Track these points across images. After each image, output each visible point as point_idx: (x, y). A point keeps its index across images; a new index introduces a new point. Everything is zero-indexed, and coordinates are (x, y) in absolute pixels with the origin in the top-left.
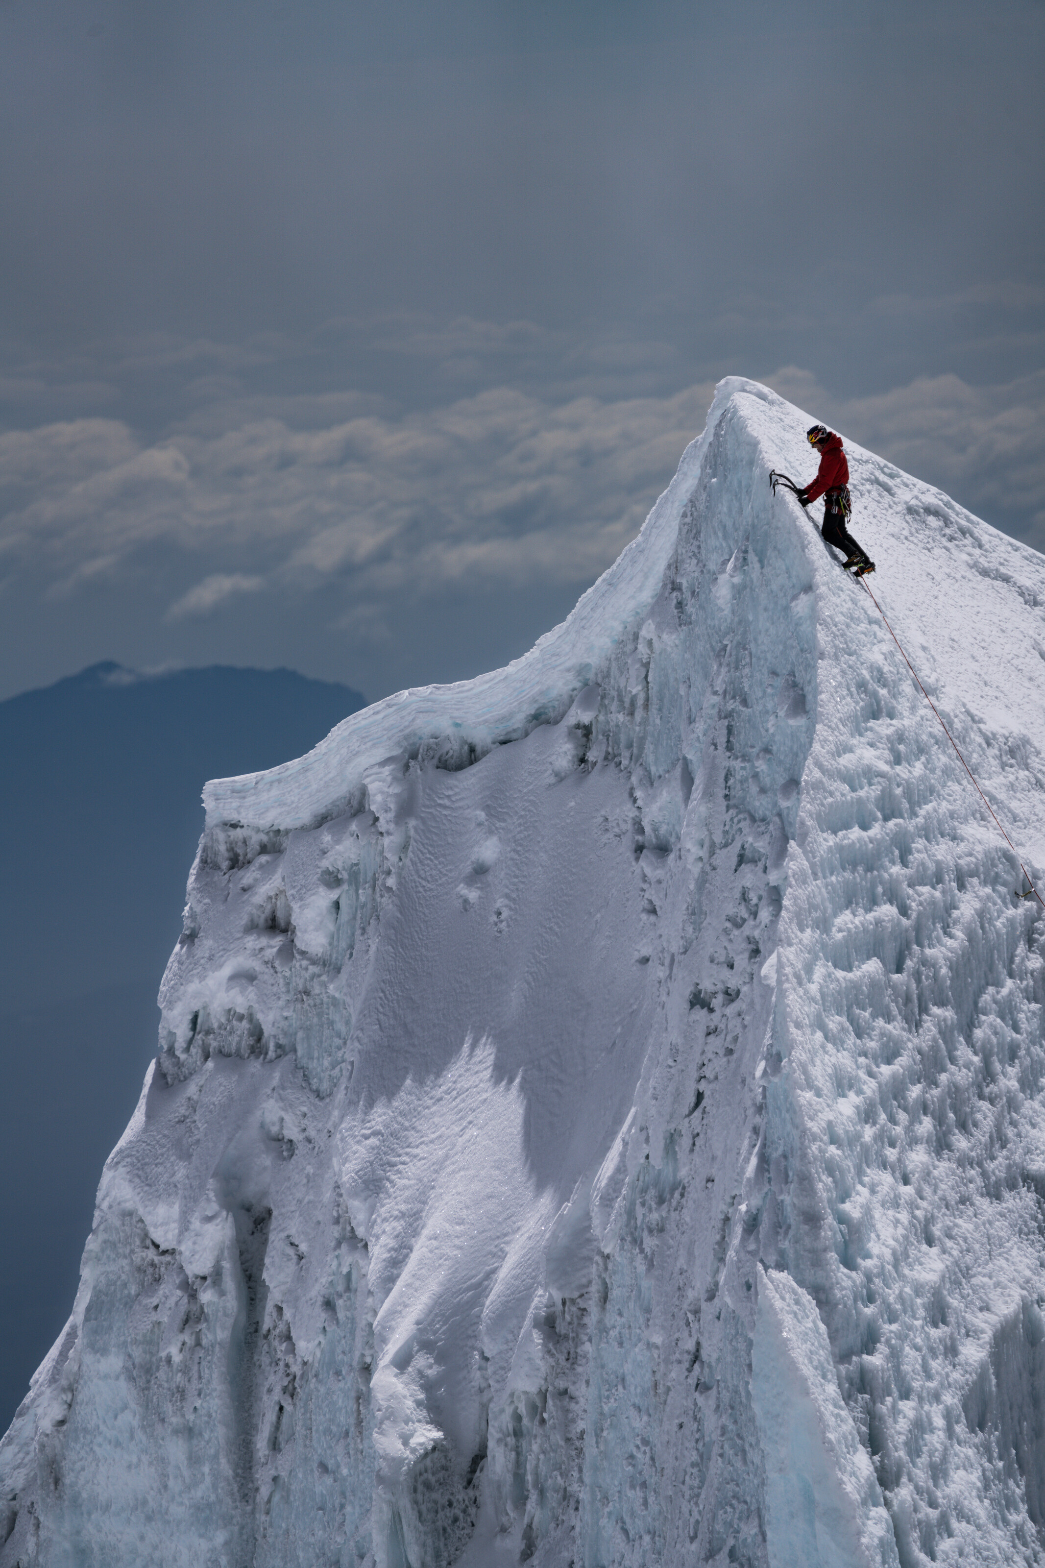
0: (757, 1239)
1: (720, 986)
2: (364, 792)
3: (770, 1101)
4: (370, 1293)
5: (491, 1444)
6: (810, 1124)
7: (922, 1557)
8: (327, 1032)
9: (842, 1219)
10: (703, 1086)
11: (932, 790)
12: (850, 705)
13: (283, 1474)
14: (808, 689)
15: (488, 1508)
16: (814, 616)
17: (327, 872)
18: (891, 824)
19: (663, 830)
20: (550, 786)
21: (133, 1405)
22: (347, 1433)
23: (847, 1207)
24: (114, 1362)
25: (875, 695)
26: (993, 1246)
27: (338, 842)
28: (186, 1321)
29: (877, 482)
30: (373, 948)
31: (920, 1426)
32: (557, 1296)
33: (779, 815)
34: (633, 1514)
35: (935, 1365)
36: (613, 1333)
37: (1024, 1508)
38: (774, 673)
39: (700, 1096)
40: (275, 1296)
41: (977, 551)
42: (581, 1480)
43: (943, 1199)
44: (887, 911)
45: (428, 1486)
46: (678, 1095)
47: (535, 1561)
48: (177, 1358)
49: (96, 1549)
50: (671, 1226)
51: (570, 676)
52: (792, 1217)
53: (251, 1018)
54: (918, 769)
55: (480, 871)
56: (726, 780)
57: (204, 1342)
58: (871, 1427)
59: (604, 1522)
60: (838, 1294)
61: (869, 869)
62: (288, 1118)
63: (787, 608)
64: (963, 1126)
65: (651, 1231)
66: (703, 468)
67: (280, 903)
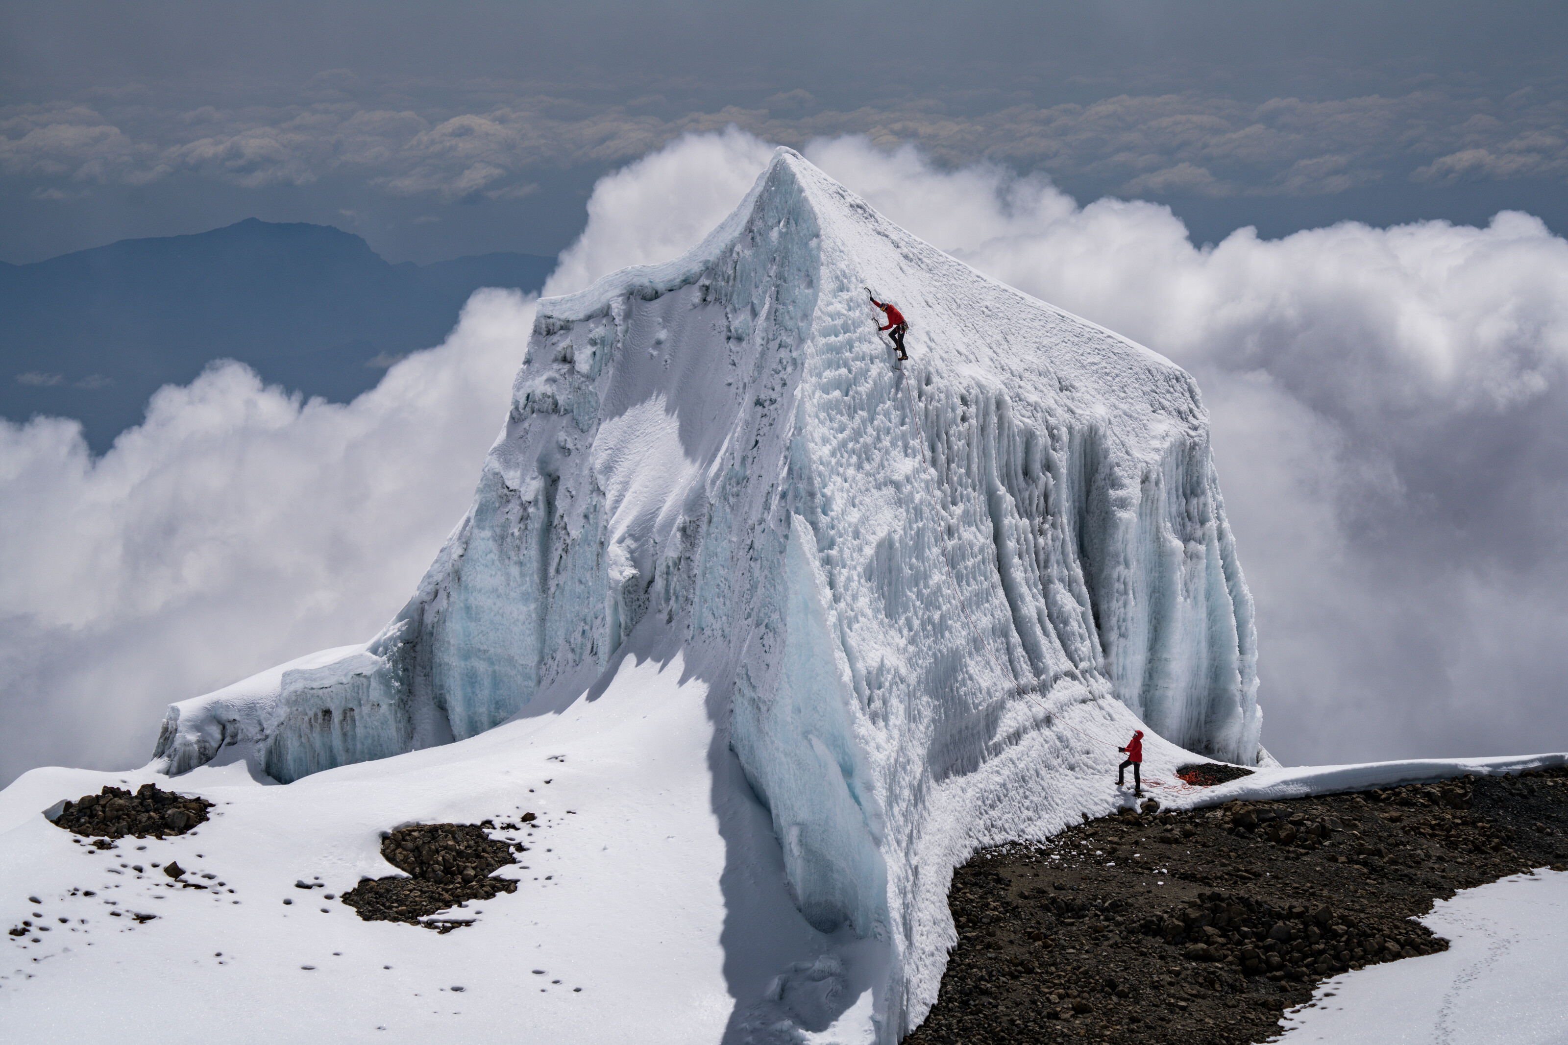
0: (786, 502)
1: (768, 398)
2: (609, 307)
3: (793, 445)
4: (606, 513)
5: (656, 577)
6: (813, 456)
7: (848, 630)
8: (587, 406)
9: (823, 495)
10: (758, 438)
11: (862, 322)
12: (833, 286)
13: (561, 583)
14: (814, 277)
15: (653, 602)
16: (819, 248)
17: (591, 339)
18: (847, 335)
19: (740, 331)
20: (690, 310)
21: (495, 551)
22: (592, 569)
23: (826, 491)
24: (487, 533)
25: (842, 282)
26: (877, 509)
27: (597, 327)
28: (521, 519)
29: (839, 193)
30: (611, 372)
31: (849, 579)
32: (688, 519)
33: (798, 329)
34: (717, 608)
35: (855, 555)
36: (713, 536)
37: (883, 612)
38: (799, 270)
39: (757, 442)
40: (560, 511)
41: (876, 224)
42: (694, 593)
43: (859, 489)
44: (843, 371)
45: (629, 592)
46: (748, 441)
47: (673, 624)
48: (517, 533)
49: (474, 607)
50: (742, 494)
51: (701, 265)
52: (803, 493)
53: (553, 397)
54: (857, 313)
55: (659, 343)
56: (775, 313)
57: (529, 528)
58: (830, 579)
59: (704, 610)
60: (821, 525)
61: (838, 353)
62: (569, 440)
63: (807, 244)
64: (868, 460)
65: (733, 495)
66: (767, 183)
67: (569, 351)
